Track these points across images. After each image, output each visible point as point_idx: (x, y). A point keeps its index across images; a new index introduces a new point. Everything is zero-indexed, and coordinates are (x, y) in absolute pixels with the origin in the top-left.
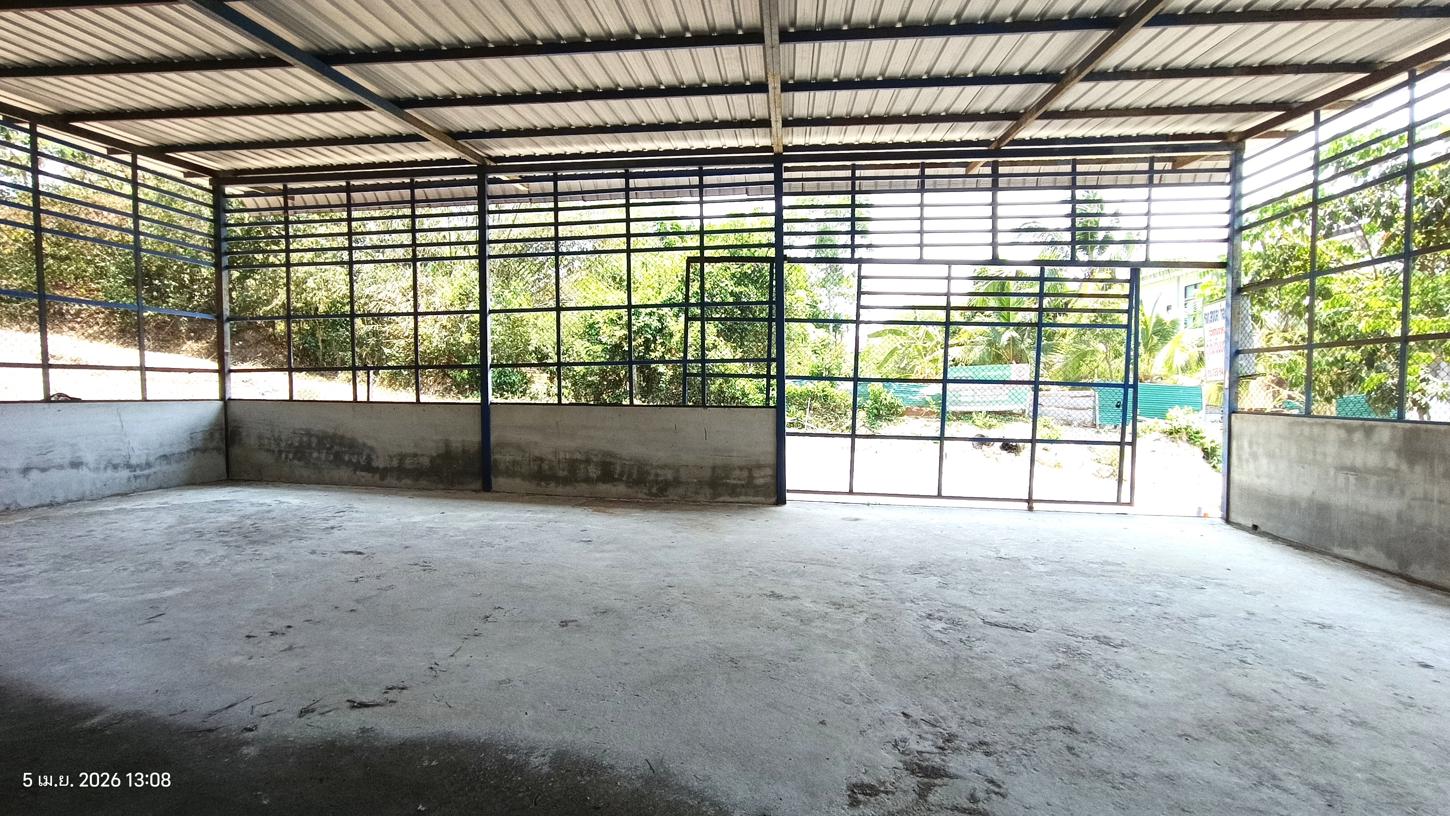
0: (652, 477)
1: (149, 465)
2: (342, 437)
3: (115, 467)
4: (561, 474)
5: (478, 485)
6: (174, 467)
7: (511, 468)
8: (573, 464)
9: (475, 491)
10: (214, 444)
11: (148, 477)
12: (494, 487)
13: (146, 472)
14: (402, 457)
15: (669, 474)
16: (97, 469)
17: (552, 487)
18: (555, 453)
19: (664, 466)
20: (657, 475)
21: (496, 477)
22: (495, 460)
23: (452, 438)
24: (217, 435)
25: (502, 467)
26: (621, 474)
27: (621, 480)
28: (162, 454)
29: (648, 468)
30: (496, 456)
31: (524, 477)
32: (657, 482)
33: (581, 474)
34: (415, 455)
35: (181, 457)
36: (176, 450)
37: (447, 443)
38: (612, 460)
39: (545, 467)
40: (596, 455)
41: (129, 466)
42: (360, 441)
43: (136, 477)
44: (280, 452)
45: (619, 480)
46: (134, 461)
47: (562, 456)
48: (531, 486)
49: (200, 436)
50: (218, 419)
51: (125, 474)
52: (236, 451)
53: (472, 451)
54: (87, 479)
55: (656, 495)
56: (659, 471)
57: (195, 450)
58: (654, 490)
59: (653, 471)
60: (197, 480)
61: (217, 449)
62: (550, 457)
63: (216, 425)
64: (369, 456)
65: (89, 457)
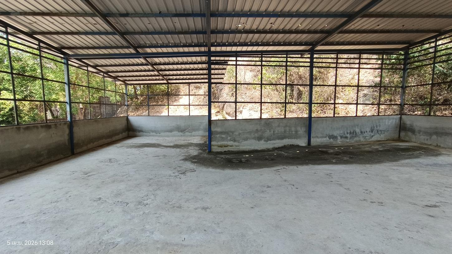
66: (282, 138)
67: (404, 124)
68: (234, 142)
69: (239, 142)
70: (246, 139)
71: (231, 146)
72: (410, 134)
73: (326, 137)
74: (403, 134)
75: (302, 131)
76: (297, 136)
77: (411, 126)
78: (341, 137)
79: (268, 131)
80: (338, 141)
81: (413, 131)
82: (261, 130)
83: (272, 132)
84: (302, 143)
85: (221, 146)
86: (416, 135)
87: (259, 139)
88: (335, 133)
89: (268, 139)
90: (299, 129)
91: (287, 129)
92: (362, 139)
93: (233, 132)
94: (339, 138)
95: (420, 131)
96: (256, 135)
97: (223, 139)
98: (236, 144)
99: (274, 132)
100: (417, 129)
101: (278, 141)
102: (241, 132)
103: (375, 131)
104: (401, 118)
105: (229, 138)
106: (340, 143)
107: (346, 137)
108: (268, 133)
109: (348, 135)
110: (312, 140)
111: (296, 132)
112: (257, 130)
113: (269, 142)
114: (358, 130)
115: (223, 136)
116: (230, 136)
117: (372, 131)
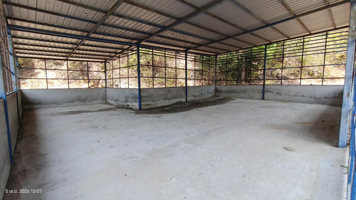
1: (320, 98)
3: (312, 98)
6: (328, 100)
11: (319, 101)
16: (307, 98)
28: (325, 97)
36: (329, 96)
41: (315, 98)
49: (337, 94)
57: (335, 97)
65: (306, 95)
66: (175, 98)
67: (217, 89)
68: (153, 102)
69: (156, 102)
70: (159, 100)
71: (152, 105)
72: (220, 93)
73: (192, 97)
74: (217, 94)
75: (183, 94)
76: (181, 97)
77: (220, 89)
78: (198, 96)
79: (169, 94)
80: (197, 98)
81: (221, 92)
82: (166, 94)
83: (171, 95)
84: (184, 100)
85: (146, 105)
86: (222, 93)
87: (165, 99)
88: (196, 94)
89: (170, 99)
90: (182, 93)
91: (178, 93)
92: (205, 97)
93: (152, 96)
94: (197, 96)
95: (223, 92)
96: (164, 97)
97: (147, 101)
98: (154, 103)
99: (172, 94)
100: (222, 91)
101: (174, 100)
102: (156, 95)
103: (208, 93)
104: (216, 86)
105: (151, 100)
106: (197, 99)
107: (199, 96)
108: (169, 96)
109: (200, 95)
110: (188, 98)
111: (181, 94)
112: (164, 94)
113: (170, 101)
114: (203, 93)
115: (148, 99)
116: (151, 99)
117: (207, 93)
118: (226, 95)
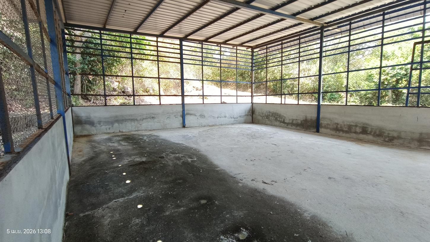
0: (386, 134)
1: (237, 118)
2: (278, 114)
3: (231, 118)
4: (345, 129)
5: (315, 130)
6: (242, 119)
7: (326, 126)
8: (350, 127)
9: (314, 132)
10: (250, 114)
11: (237, 120)
12: (320, 131)
13: (237, 119)
14: (293, 120)
15: (395, 135)
16: (228, 118)
17: (341, 134)
18: (343, 122)
19: (394, 131)
20: (389, 134)
21: (321, 128)
22: (321, 123)
23: (308, 115)
24: (250, 112)
25: (323, 125)
26: (371, 132)
27: (371, 134)
28: (240, 115)
29: (384, 130)
30: (321, 122)
31: (331, 129)
32: (389, 137)
33: (353, 130)
34: (297, 120)
35: (243, 116)
36: (242, 115)
37: (306, 117)
38: (367, 126)
39: (339, 126)
40: (360, 124)
41: (234, 118)
42: (282, 115)
43: (235, 120)
44: (263, 117)
45: (370, 134)
46: (235, 117)
47: (346, 123)
48: (333, 133)
49: (247, 112)
50: (251, 108)
51: (233, 119)
52: (254, 116)
53: (314, 119)
54: (227, 120)
55: (387, 142)
56: (390, 132)
57: (246, 115)
58: (387, 140)
59: (387, 132)
60: (246, 122)
61: (250, 115)
62: (341, 123)
63: (250, 109)
64: (284, 119)
65: (227, 115)
72: (88, 127)
74: (78, 128)
77: (88, 118)
81: (92, 123)
100: (96, 120)
104: (71, 110)
118: (109, 129)
